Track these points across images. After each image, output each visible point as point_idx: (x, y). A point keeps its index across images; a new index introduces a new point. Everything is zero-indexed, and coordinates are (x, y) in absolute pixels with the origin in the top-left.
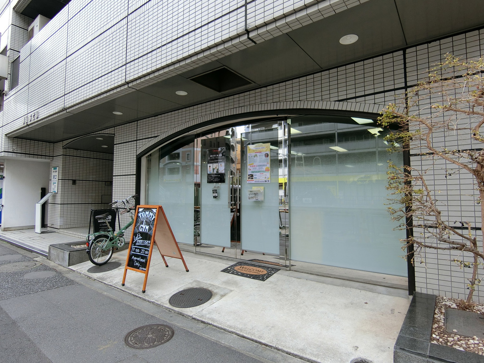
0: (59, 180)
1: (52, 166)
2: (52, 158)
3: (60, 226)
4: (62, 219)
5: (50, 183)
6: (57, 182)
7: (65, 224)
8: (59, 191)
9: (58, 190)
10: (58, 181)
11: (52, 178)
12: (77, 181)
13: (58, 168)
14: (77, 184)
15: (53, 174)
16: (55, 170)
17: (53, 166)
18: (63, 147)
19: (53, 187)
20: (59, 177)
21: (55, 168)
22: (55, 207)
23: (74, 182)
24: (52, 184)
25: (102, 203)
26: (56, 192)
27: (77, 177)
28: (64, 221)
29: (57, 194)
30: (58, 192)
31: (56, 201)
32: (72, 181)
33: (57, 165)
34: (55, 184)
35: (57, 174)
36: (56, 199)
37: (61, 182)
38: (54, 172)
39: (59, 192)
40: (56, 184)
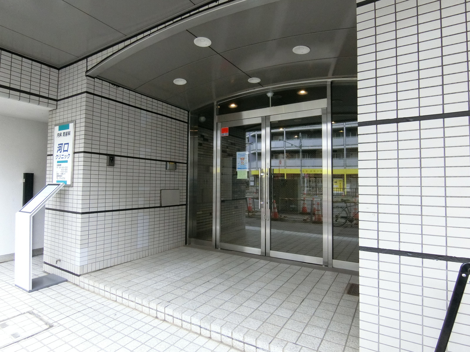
0: (75, 153)
1: (54, 123)
2: (55, 102)
3: (82, 267)
4: (86, 250)
5: (48, 161)
6: (70, 160)
7: (91, 261)
8: (75, 180)
9: (73, 178)
10: (74, 158)
11: (56, 148)
12: (116, 158)
13: (71, 125)
14: (116, 166)
15: (58, 141)
16: (62, 132)
17: (58, 122)
18: (87, 71)
19: (57, 170)
20: (77, 146)
21: (64, 126)
22: (66, 218)
23: (111, 159)
24: (55, 164)
25: (161, 207)
26: (69, 183)
27: (116, 149)
28: (90, 253)
29: (70, 189)
30: (73, 182)
31: (66, 204)
32: (105, 157)
33: (70, 119)
34: (63, 165)
35: (69, 139)
36: (66, 200)
37: (82, 159)
38: (59, 135)
39: (75, 185)
40: (69, 165)
